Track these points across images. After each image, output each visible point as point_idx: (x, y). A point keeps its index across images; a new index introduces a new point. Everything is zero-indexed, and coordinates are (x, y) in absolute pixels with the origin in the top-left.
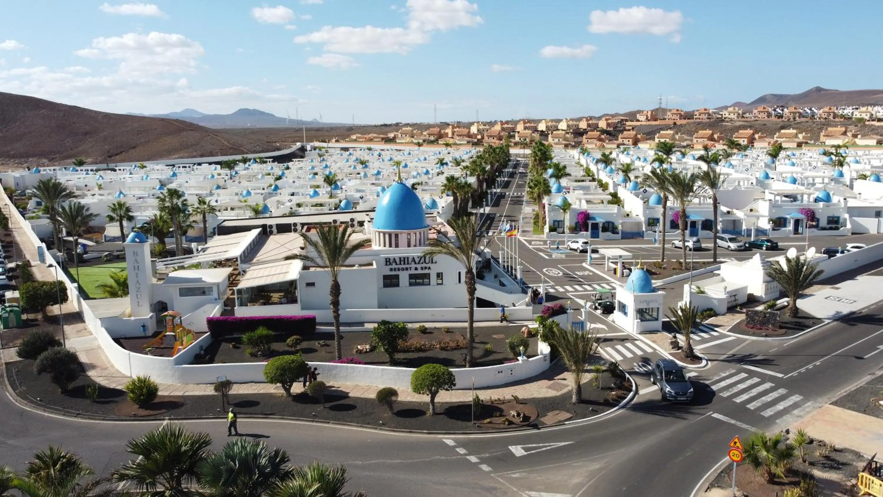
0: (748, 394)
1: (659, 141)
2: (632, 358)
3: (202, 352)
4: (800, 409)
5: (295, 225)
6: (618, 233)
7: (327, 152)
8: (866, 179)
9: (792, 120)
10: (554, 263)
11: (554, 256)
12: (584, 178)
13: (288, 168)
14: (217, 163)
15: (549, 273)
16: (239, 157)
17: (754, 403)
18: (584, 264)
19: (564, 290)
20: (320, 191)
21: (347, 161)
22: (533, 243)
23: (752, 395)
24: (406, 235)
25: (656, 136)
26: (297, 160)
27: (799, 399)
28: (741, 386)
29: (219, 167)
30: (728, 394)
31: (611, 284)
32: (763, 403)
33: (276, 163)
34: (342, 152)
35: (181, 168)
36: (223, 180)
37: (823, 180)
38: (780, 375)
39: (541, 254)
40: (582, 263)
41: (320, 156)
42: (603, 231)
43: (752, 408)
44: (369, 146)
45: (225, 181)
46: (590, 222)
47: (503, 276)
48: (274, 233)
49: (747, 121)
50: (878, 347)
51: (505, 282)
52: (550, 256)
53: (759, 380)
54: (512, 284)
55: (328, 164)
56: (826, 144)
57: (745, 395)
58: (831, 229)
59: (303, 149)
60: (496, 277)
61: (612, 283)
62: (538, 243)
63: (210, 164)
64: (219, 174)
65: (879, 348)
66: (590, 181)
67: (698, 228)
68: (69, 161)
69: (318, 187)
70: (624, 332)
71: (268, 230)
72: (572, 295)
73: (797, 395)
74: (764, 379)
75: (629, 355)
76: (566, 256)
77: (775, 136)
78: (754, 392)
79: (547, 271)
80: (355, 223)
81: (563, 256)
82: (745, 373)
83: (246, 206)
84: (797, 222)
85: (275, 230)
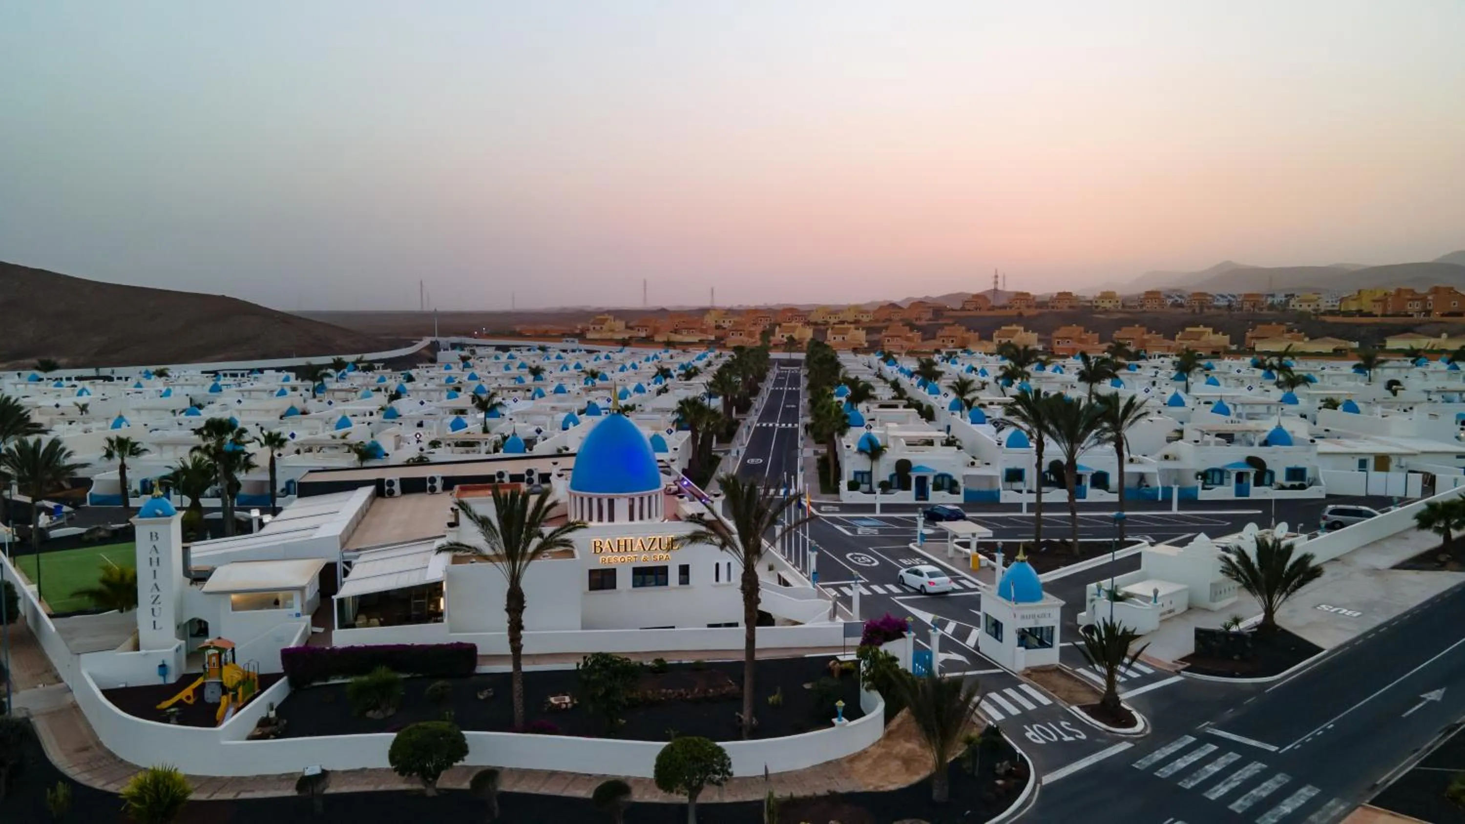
0: (1227, 783)
1: (1000, 341)
2: (1019, 715)
3: (272, 714)
4: (1320, 813)
5: (433, 480)
6: (958, 493)
7: (473, 352)
8: (1336, 409)
9: (1197, 311)
10: (862, 544)
11: (859, 532)
12: (894, 402)
13: (410, 379)
14: (289, 369)
15: (857, 560)
16: (328, 360)
17: (1240, 802)
18: (911, 545)
19: (885, 592)
20: (467, 419)
21: (507, 368)
22: (823, 508)
23: (1233, 785)
24: (627, 500)
25: (994, 334)
26: (424, 365)
27: (1313, 794)
28: (1213, 769)
29: (292, 375)
30: (1192, 784)
31: (961, 581)
32: (1256, 800)
33: (389, 370)
34: (499, 353)
35: (228, 377)
36: (302, 399)
37: (1268, 408)
38: (1273, 749)
39: (838, 527)
40: (908, 544)
41: (464, 359)
42: (935, 489)
43: (1239, 811)
44: (542, 343)
45: (305, 401)
46: (913, 476)
47: (785, 568)
48: (395, 495)
49: (1127, 312)
50: (1422, 696)
51: (789, 579)
52: (854, 530)
53: (1239, 756)
54: (801, 582)
55: (477, 373)
56: (1257, 349)
57: (1220, 786)
58: (1293, 487)
59: (434, 347)
60: (771, 568)
61: (964, 578)
62: (831, 508)
63: (279, 370)
64: (294, 389)
65: (1424, 699)
66: (905, 407)
67: (1085, 486)
68: (27, 361)
69: (463, 412)
70: (998, 668)
71: (387, 488)
72: (901, 601)
73: (1310, 787)
74: (1249, 755)
75: (1014, 711)
76: (881, 531)
77: (1177, 336)
78: (1236, 779)
79: (852, 557)
80: (535, 477)
81: (875, 532)
82: (1212, 743)
83: (344, 444)
84: (1240, 477)
85: (397, 488)
